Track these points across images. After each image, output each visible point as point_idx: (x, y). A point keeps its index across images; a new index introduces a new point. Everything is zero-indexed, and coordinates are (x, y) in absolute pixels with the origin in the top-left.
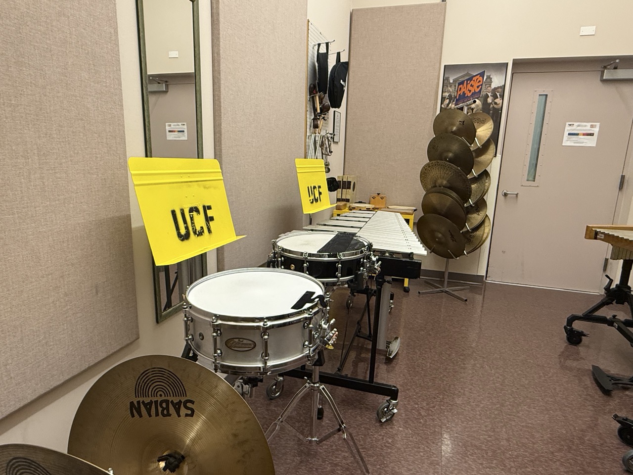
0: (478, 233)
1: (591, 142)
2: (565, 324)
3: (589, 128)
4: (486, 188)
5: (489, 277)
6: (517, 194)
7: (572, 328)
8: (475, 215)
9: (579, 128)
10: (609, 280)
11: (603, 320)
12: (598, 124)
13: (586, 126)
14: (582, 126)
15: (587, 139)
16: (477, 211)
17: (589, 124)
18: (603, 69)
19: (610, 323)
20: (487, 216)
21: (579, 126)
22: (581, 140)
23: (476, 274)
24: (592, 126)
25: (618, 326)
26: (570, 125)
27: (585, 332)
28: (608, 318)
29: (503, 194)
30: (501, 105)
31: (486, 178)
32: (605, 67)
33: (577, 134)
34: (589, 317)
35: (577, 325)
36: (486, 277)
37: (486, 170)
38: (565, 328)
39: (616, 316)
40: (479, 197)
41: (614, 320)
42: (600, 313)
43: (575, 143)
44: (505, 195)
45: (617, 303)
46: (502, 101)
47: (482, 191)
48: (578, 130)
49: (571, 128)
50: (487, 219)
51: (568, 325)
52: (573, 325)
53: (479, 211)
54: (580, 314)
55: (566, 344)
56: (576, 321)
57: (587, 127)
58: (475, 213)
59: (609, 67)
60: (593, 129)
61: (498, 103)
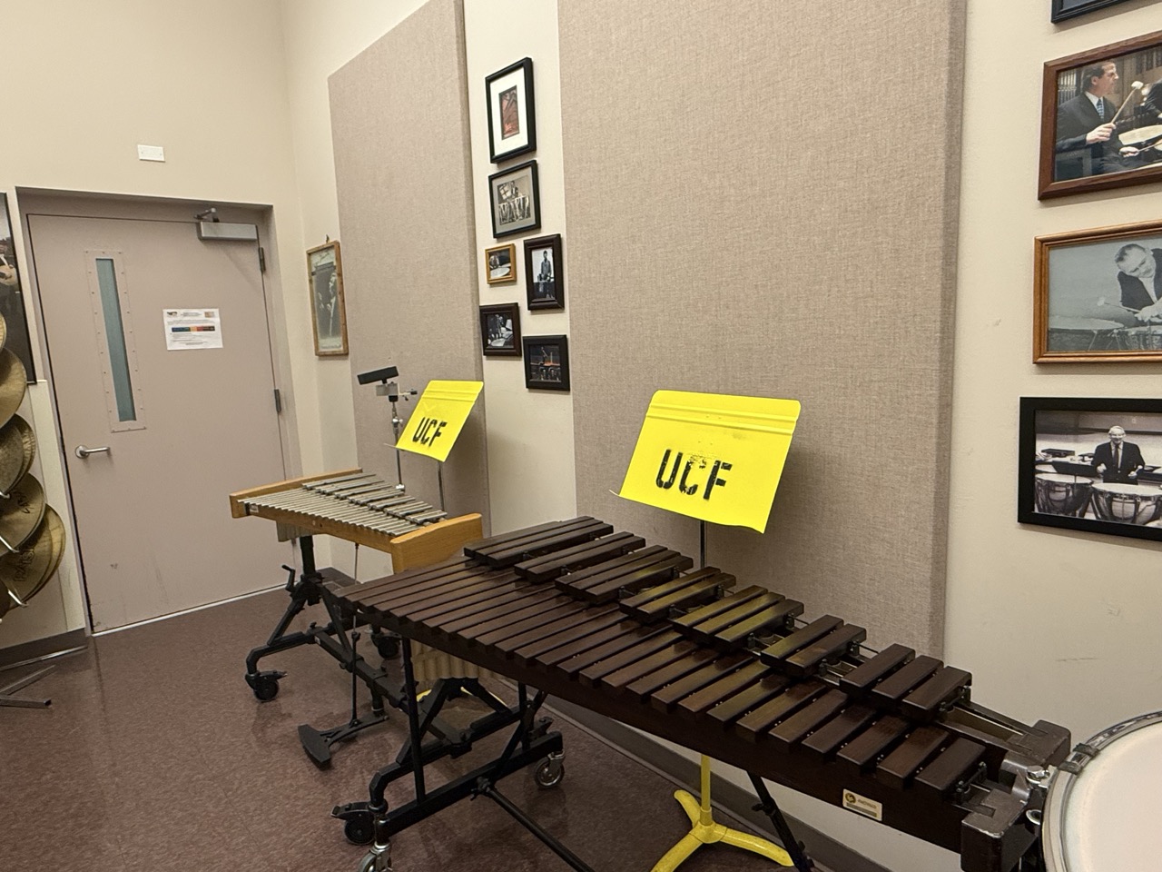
0: (40, 548)
1: (214, 341)
2: (246, 672)
3: (203, 317)
4: (28, 453)
5: (99, 623)
6: (108, 451)
7: (259, 674)
8: (19, 515)
9: (187, 318)
10: (289, 572)
11: (299, 640)
12: (216, 311)
13: (197, 315)
14: (192, 315)
15: (206, 337)
16: (23, 505)
17: (202, 312)
18: (197, 221)
19: (309, 639)
20: (48, 509)
21: (185, 315)
22: (197, 338)
23: (64, 632)
24: (207, 315)
25: (321, 641)
26: (171, 314)
27: (280, 670)
28: (305, 632)
29: (79, 455)
30: (15, 278)
31: (22, 432)
32: (200, 218)
33: (188, 330)
34: (279, 643)
35: (265, 666)
36: (92, 627)
37: (16, 417)
38: (247, 678)
39: (315, 623)
40: (15, 477)
41: (313, 632)
42: (292, 630)
43: (187, 344)
44: (84, 455)
45: (310, 604)
46: (14, 270)
47: (20, 463)
48: (187, 322)
49: (172, 319)
50: (51, 515)
51: (250, 672)
52: (258, 668)
53: (26, 504)
54: (263, 644)
55: (257, 705)
56: (261, 659)
57: (198, 317)
58: (18, 509)
59: (205, 217)
60: (210, 319)
61: (7, 274)
